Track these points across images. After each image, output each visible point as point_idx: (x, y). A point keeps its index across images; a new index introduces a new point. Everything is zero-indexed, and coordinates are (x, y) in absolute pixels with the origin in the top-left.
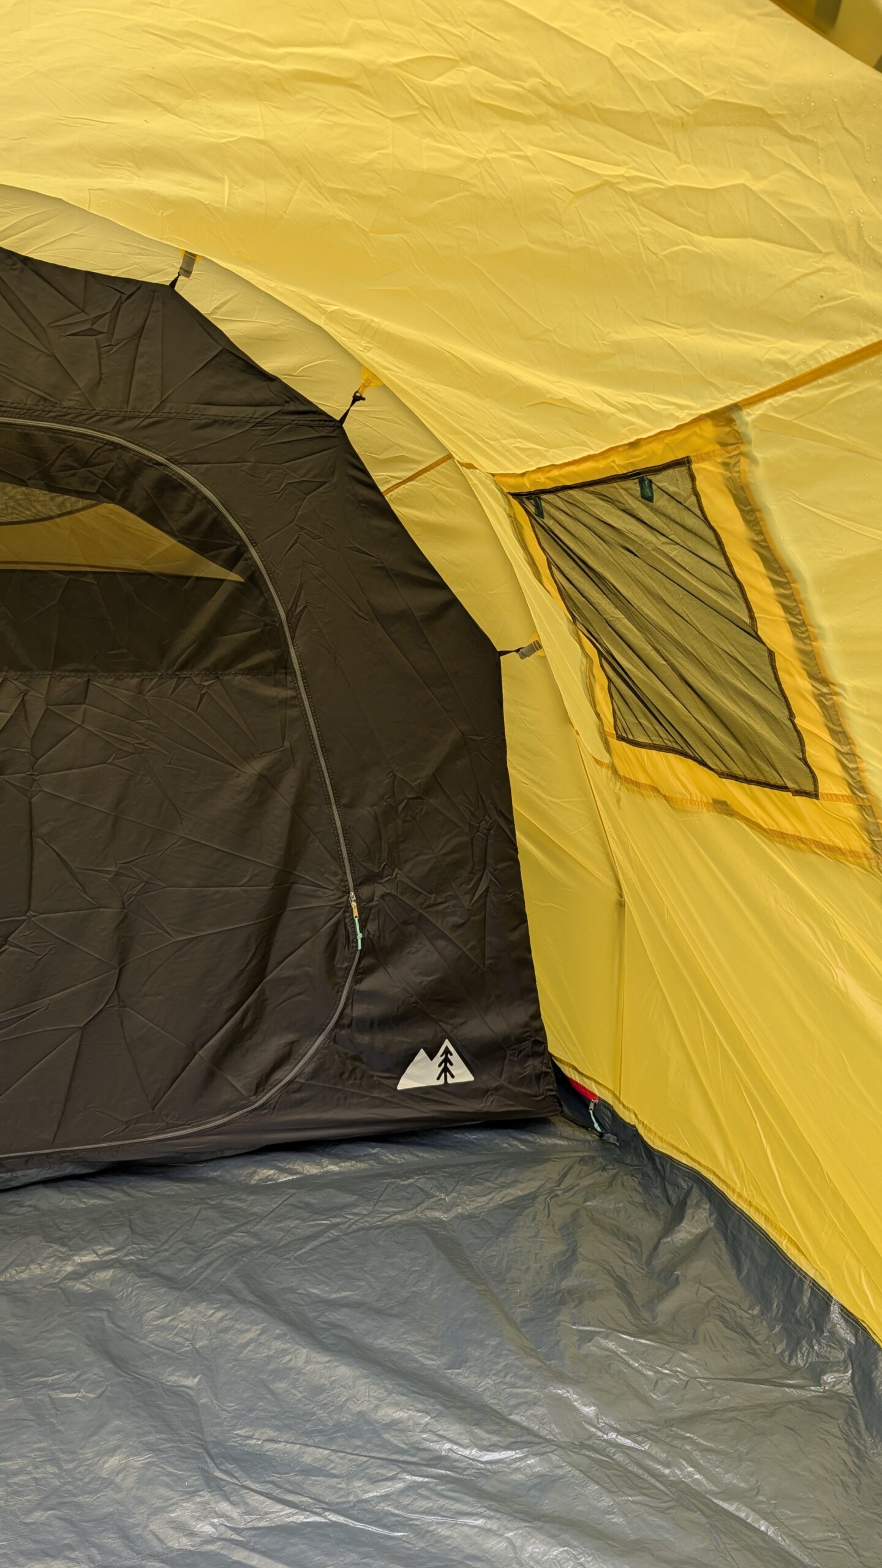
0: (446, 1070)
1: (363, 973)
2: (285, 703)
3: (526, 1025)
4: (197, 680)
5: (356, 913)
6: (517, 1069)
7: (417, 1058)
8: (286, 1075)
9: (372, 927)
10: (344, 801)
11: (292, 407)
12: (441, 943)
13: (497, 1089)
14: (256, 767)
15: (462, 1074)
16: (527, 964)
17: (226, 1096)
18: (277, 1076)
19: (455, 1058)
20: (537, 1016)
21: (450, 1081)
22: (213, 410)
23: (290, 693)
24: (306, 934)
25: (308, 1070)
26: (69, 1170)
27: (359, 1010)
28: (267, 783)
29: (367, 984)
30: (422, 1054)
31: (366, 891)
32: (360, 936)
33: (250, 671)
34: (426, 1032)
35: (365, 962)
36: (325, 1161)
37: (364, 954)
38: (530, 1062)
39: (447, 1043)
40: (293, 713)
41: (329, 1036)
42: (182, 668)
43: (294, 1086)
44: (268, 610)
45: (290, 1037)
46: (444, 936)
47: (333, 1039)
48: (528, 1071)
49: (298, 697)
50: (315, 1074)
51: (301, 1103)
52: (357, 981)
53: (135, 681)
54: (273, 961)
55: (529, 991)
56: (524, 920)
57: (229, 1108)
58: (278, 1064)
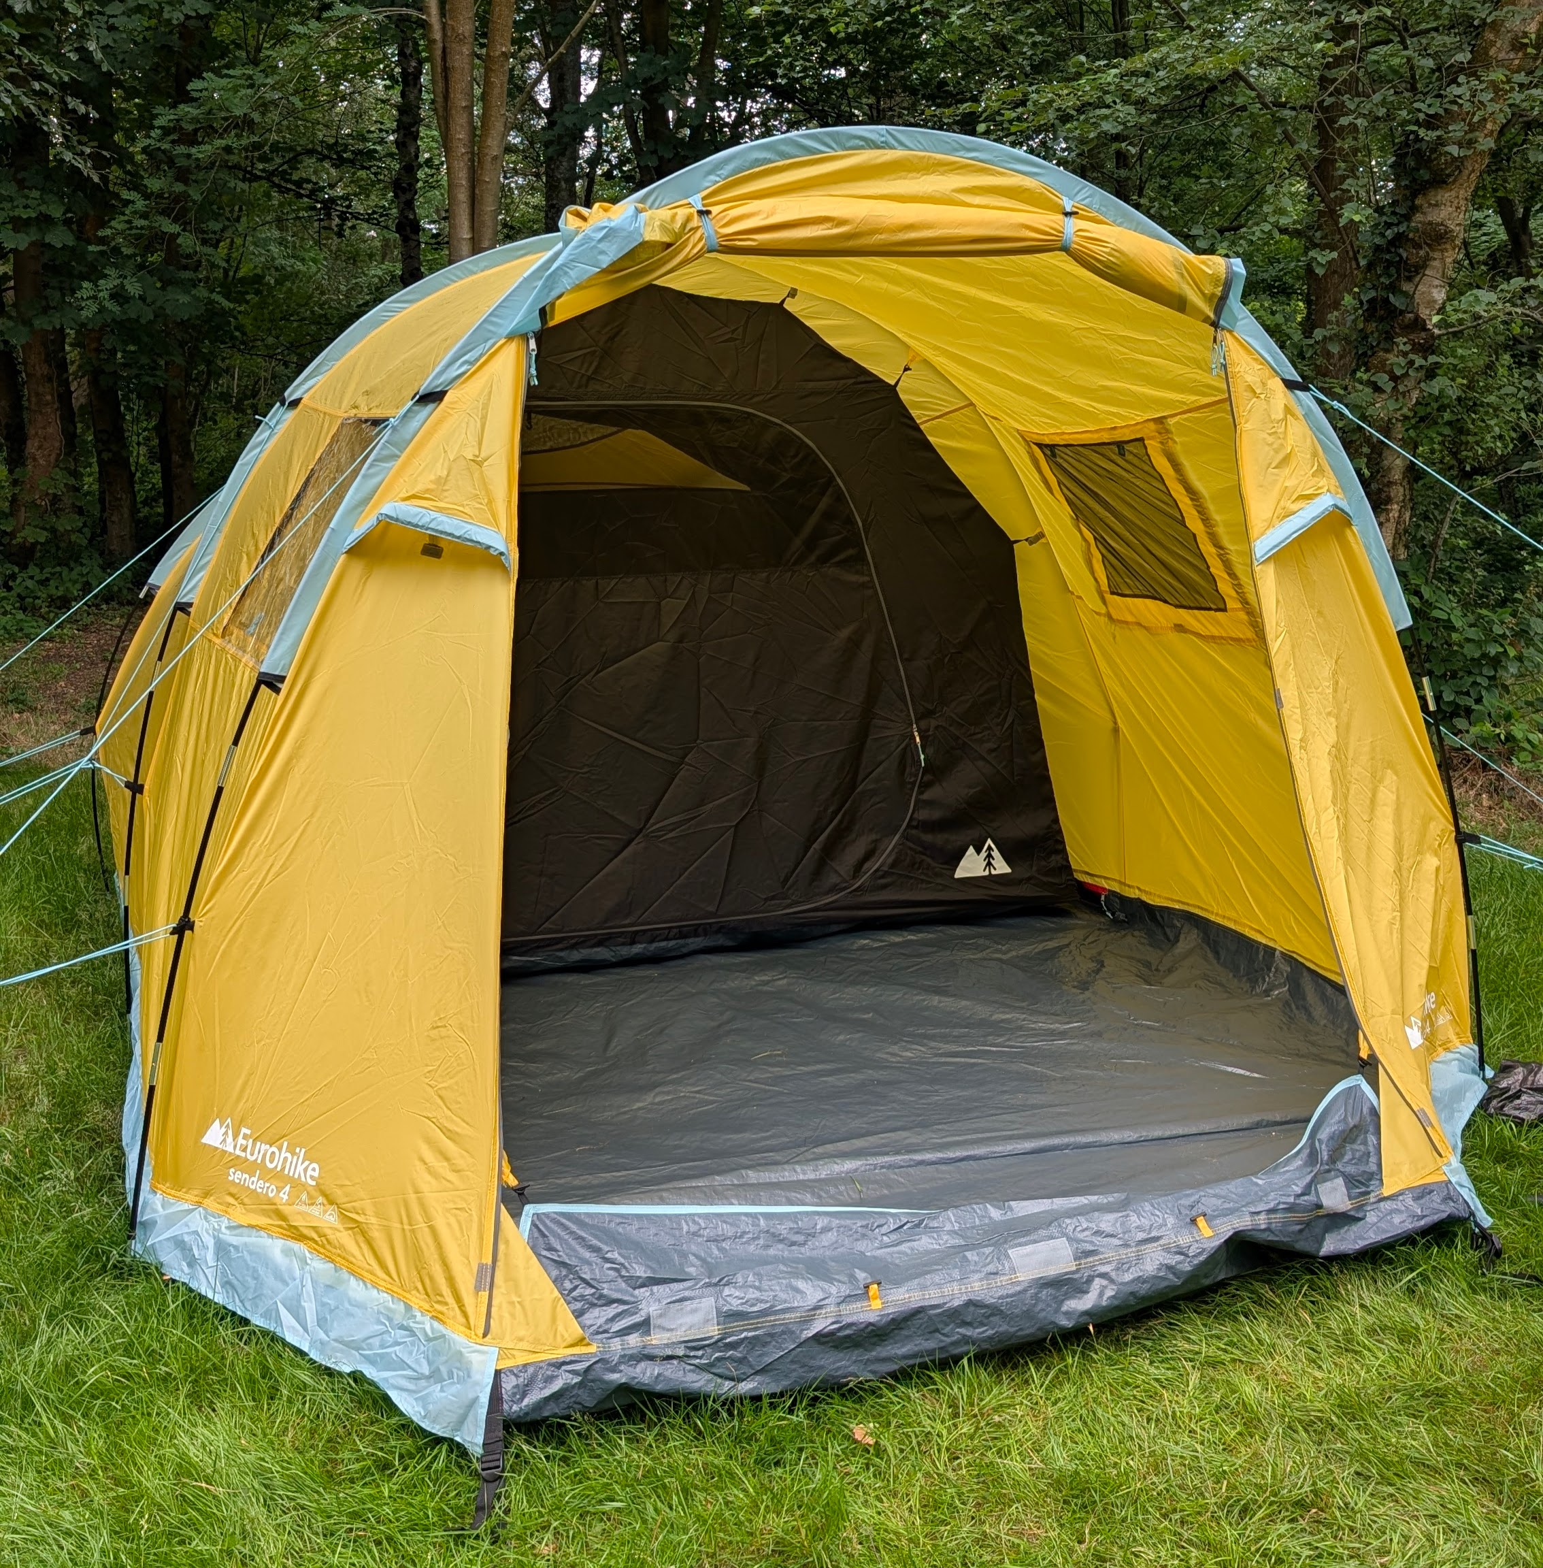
0: (989, 864)
1: (925, 786)
2: (863, 586)
3: (1049, 827)
4: (804, 572)
5: (918, 740)
6: (1044, 863)
7: (968, 853)
8: (873, 866)
9: (930, 751)
10: (906, 656)
11: (862, 379)
12: (980, 763)
13: (1029, 879)
14: (845, 633)
15: (1001, 867)
16: (1048, 779)
17: (834, 879)
18: (866, 866)
19: (996, 853)
20: (1056, 820)
21: (993, 872)
22: (811, 385)
23: (867, 579)
24: (883, 757)
25: (890, 860)
26: (721, 940)
27: (923, 815)
28: (854, 643)
29: (925, 796)
30: (971, 850)
31: (923, 724)
32: (922, 757)
33: (838, 564)
34: (975, 833)
35: (928, 777)
36: (905, 934)
37: (926, 770)
38: (1053, 857)
39: (989, 842)
40: (870, 592)
41: (903, 836)
42: (794, 564)
43: (880, 873)
44: (850, 521)
45: (874, 837)
46: (983, 759)
47: (905, 837)
48: (1053, 864)
49: (872, 581)
50: (893, 865)
51: (884, 887)
52: (920, 793)
53: (765, 574)
54: (860, 777)
55: (1048, 801)
56: (1042, 746)
57: (834, 889)
58: (868, 856)
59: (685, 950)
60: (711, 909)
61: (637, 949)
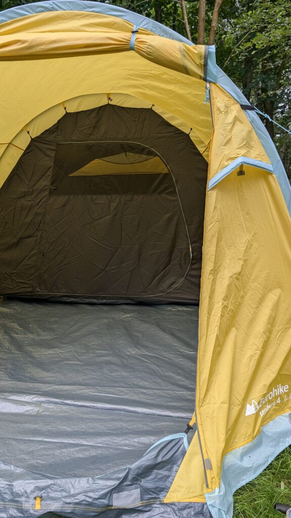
2: (174, 201)
4: (155, 196)
5: (191, 250)
8: (175, 286)
10: (188, 224)
11: (177, 132)
14: (168, 215)
17: (162, 289)
18: (173, 286)
22: (160, 135)
23: (176, 198)
24: (180, 254)
25: (180, 285)
26: (129, 302)
28: (170, 219)
29: (193, 267)
31: (194, 245)
32: (191, 255)
33: (167, 194)
35: (193, 262)
36: (184, 307)
40: (177, 203)
42: (152, 193)
43: (177, 289)
44: (171, 179)
45: (175, 278)
47: (186, 279)
49: (178, 199)
50: (181, 287)
51: (177, 293)
52: (191, 266)
53: (142, 196)
54: (172, 260)
57: (162, 292)
58: (173, 283)
59: (119, 303)
60: (125, 293)
61: (104, 301)
